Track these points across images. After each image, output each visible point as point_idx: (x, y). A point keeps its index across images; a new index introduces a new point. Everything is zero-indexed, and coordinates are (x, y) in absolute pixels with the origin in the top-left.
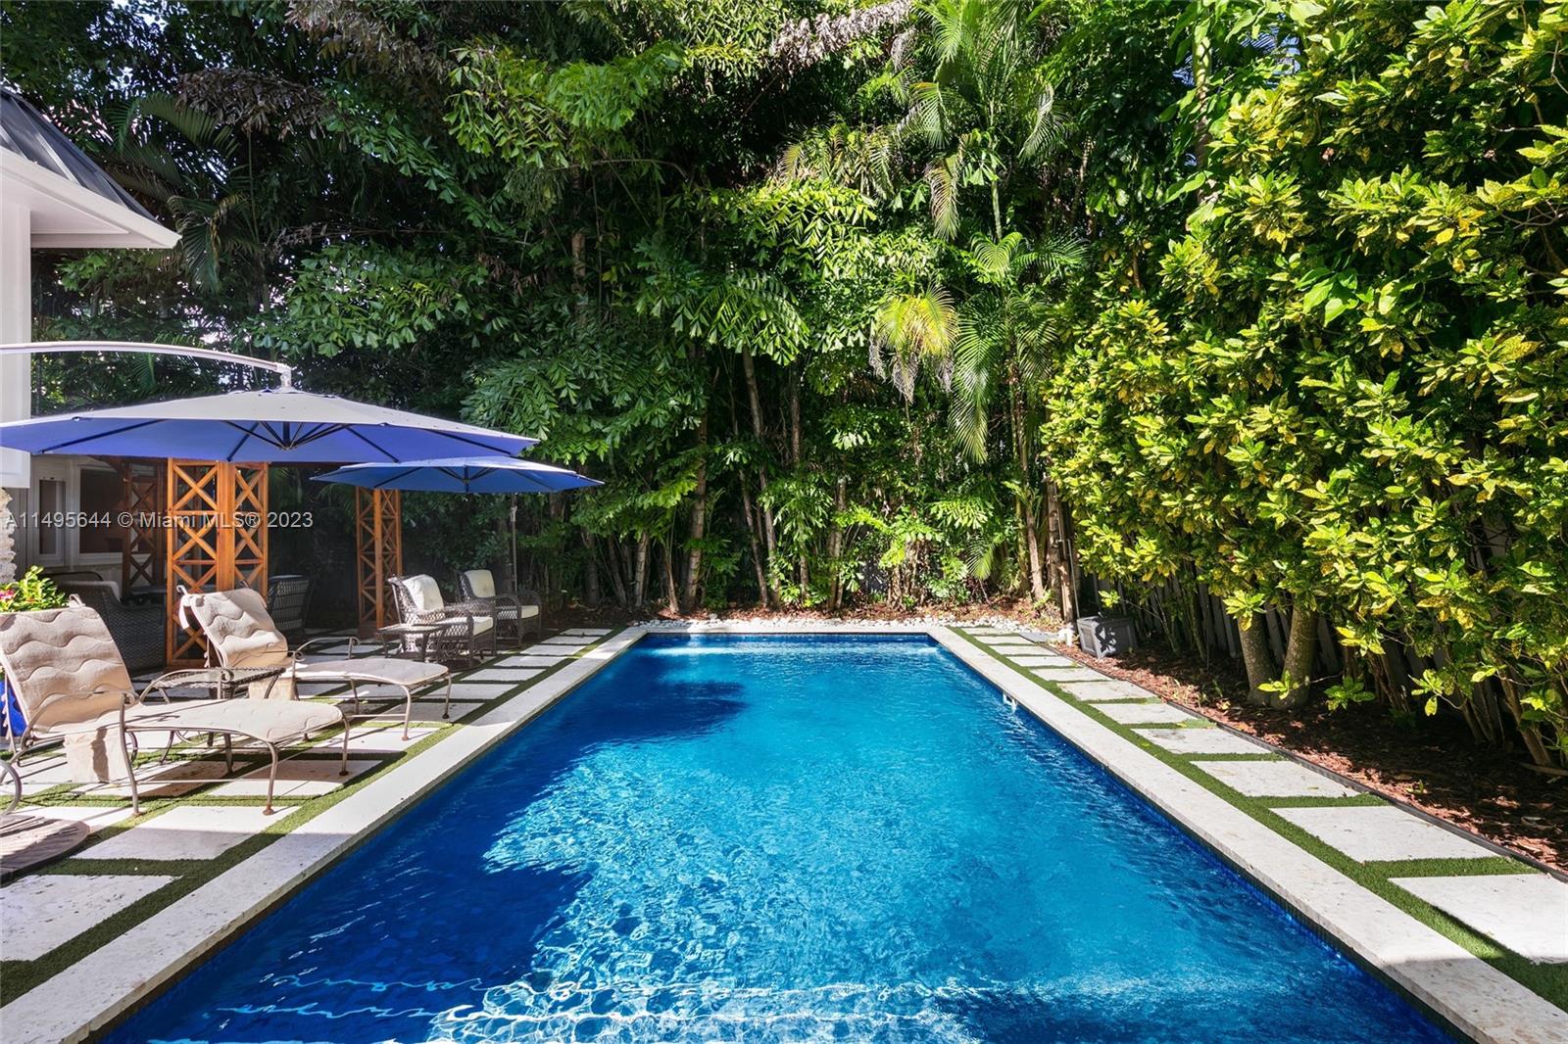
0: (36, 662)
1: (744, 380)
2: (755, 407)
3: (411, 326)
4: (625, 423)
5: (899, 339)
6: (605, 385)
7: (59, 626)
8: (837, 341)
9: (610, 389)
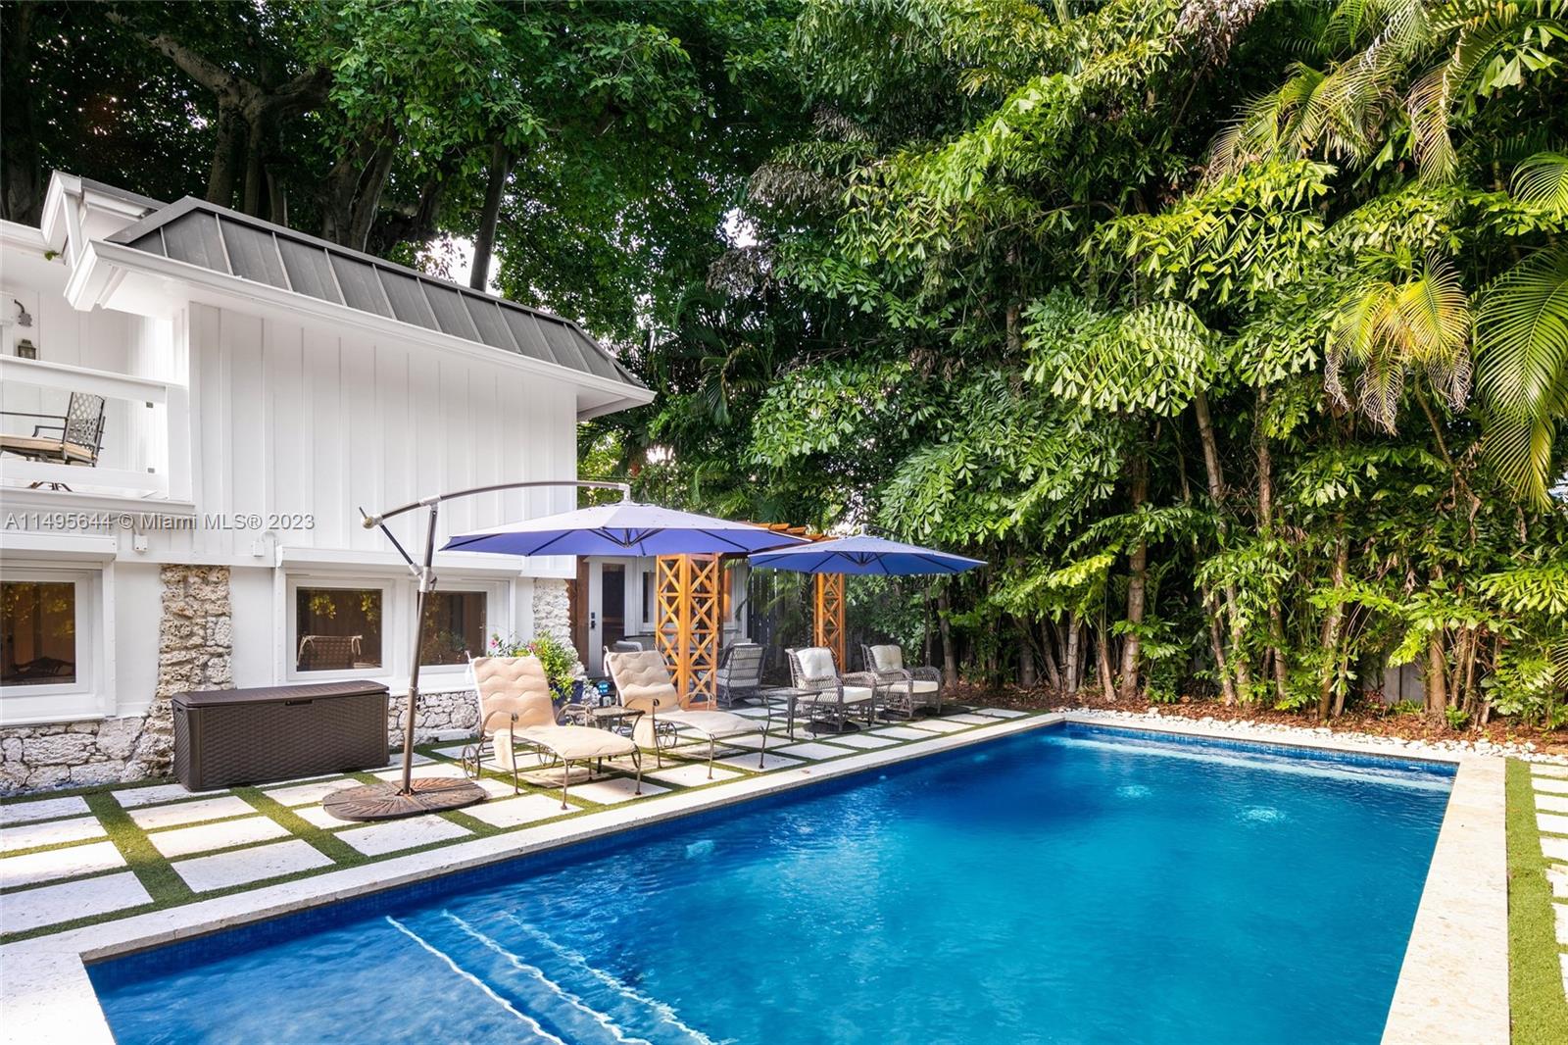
0: (495, 689)
1: (1197, 433)
2: (1210, 463)
3: (836, 432)
4: (1028, 499)
5: (1363, 349)
6: (1012, 460)
7: (514, 668)
8: (1278, 368)
9: (1017, 463)
